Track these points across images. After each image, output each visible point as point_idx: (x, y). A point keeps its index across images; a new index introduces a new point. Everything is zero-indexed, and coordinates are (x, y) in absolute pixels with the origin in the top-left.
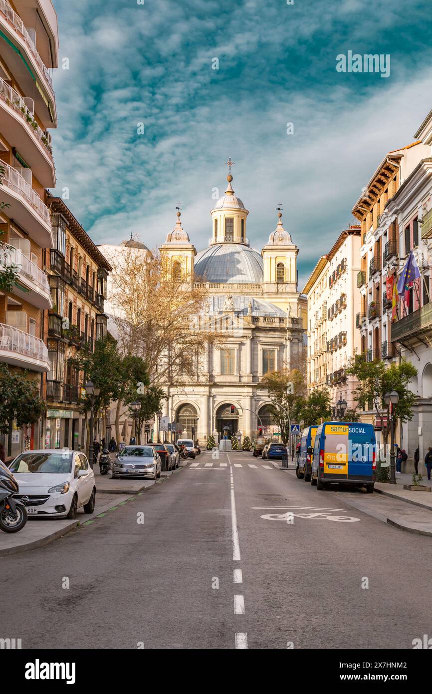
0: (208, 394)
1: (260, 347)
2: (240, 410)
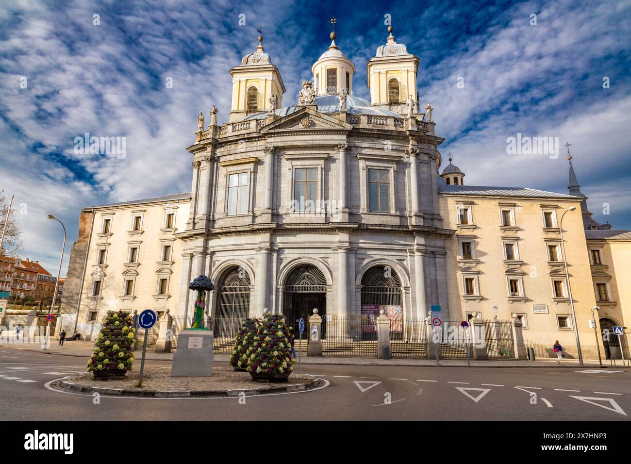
0: (268, 245)
1: (362, 164)
2: (327, 276)
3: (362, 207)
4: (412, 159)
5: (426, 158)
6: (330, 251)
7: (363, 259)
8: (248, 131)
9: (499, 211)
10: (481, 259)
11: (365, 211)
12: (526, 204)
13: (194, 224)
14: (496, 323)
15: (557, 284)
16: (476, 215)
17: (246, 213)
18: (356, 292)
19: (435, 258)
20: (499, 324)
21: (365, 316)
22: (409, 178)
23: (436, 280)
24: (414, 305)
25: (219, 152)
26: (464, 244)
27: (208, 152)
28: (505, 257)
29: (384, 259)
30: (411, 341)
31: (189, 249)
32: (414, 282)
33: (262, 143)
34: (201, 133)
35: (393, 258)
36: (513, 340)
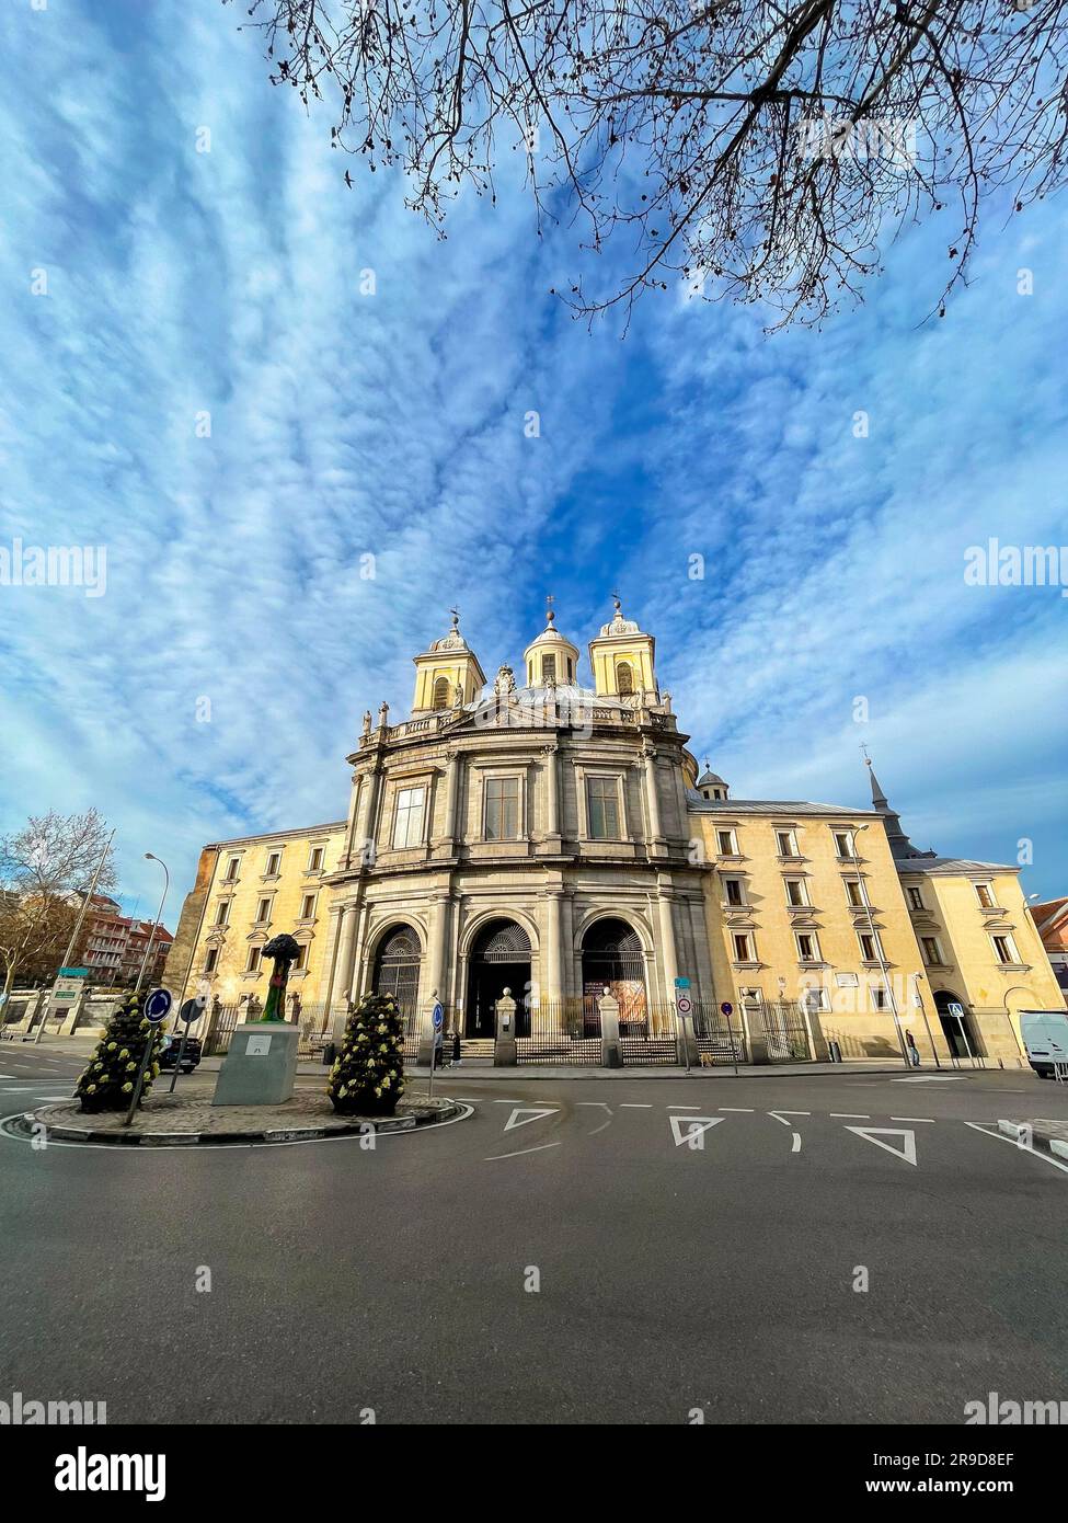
0: (447, 892)
1: (578, 772)
2: (532, 936)
3: (580, 832)
4: (648, 764)
5: (667, 762)
6: (536, 898)
7: (585, 909)
8: (426, 732)
9: (773, 834)
10: (755, 906)
11: (585, 838)
12: (811, 824)
13: (349, 862)
14: (782, 1004)
15: (866, 940)
16: (743, 841)
17: (419, 845)
18: (574, 960)
19: (688, 905)
20: (786, 1005)
21: (589, 999)
22: (645, 790)
23: (693, 939)
24: (662, 980)
25: (386, 761)
26: (728, 883)
27: (372, 763)
28: (789, 903)
29: (615, 909)
30: (660, 1038)
31: (339, 900)
32: (660, 943)
33: (444, 747)
34: (366, 736)
35: (627, 907)
36: (806, 1030)
